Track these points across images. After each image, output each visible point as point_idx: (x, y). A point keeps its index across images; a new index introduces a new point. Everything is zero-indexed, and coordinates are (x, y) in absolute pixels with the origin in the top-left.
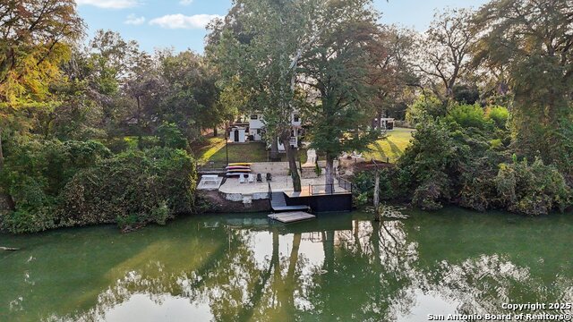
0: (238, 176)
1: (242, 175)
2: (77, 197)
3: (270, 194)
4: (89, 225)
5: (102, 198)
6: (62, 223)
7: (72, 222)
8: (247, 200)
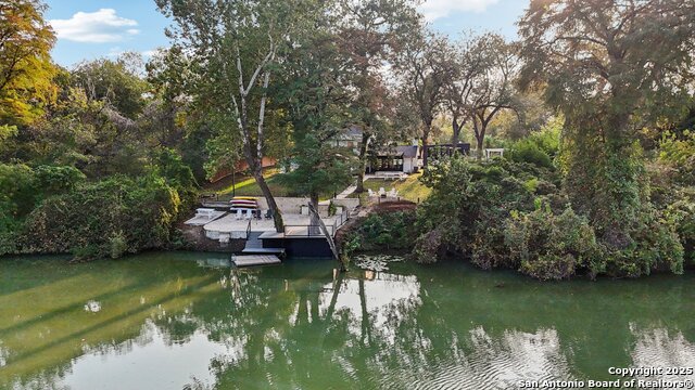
0: (235, 212)
1: (240, 210)
2: (40, 224)
3: (249, 233)
4: (50, 254)
5: (67, 227)
6: (25, 250)
7: (32, 249)
8: (223, 239)
